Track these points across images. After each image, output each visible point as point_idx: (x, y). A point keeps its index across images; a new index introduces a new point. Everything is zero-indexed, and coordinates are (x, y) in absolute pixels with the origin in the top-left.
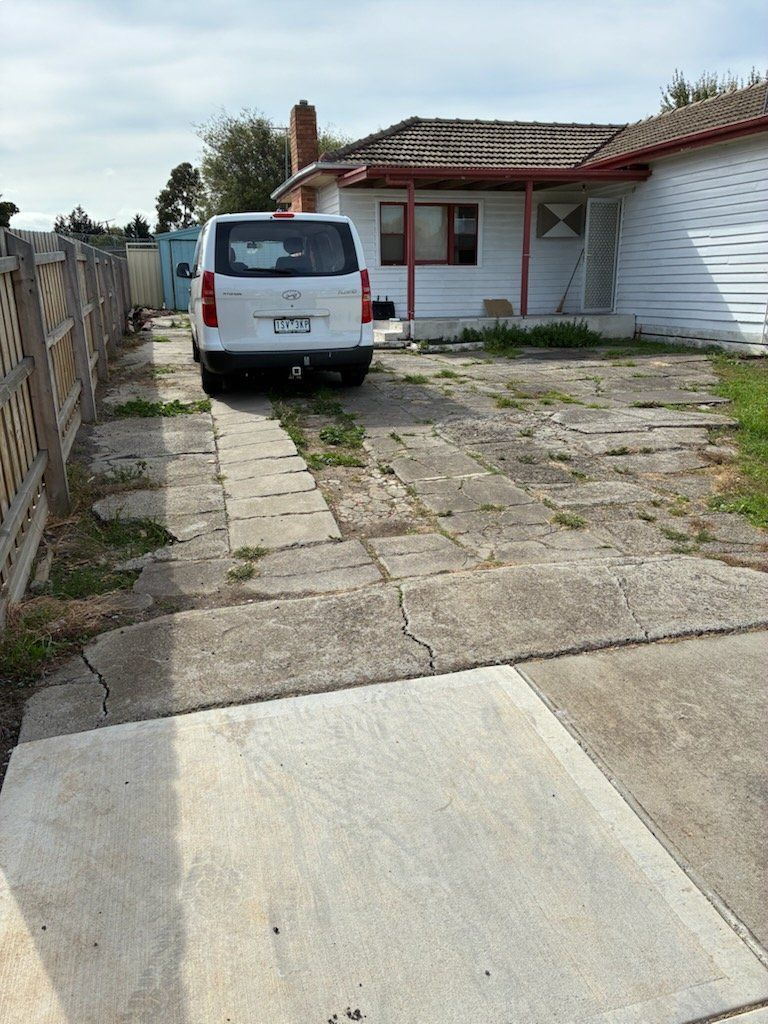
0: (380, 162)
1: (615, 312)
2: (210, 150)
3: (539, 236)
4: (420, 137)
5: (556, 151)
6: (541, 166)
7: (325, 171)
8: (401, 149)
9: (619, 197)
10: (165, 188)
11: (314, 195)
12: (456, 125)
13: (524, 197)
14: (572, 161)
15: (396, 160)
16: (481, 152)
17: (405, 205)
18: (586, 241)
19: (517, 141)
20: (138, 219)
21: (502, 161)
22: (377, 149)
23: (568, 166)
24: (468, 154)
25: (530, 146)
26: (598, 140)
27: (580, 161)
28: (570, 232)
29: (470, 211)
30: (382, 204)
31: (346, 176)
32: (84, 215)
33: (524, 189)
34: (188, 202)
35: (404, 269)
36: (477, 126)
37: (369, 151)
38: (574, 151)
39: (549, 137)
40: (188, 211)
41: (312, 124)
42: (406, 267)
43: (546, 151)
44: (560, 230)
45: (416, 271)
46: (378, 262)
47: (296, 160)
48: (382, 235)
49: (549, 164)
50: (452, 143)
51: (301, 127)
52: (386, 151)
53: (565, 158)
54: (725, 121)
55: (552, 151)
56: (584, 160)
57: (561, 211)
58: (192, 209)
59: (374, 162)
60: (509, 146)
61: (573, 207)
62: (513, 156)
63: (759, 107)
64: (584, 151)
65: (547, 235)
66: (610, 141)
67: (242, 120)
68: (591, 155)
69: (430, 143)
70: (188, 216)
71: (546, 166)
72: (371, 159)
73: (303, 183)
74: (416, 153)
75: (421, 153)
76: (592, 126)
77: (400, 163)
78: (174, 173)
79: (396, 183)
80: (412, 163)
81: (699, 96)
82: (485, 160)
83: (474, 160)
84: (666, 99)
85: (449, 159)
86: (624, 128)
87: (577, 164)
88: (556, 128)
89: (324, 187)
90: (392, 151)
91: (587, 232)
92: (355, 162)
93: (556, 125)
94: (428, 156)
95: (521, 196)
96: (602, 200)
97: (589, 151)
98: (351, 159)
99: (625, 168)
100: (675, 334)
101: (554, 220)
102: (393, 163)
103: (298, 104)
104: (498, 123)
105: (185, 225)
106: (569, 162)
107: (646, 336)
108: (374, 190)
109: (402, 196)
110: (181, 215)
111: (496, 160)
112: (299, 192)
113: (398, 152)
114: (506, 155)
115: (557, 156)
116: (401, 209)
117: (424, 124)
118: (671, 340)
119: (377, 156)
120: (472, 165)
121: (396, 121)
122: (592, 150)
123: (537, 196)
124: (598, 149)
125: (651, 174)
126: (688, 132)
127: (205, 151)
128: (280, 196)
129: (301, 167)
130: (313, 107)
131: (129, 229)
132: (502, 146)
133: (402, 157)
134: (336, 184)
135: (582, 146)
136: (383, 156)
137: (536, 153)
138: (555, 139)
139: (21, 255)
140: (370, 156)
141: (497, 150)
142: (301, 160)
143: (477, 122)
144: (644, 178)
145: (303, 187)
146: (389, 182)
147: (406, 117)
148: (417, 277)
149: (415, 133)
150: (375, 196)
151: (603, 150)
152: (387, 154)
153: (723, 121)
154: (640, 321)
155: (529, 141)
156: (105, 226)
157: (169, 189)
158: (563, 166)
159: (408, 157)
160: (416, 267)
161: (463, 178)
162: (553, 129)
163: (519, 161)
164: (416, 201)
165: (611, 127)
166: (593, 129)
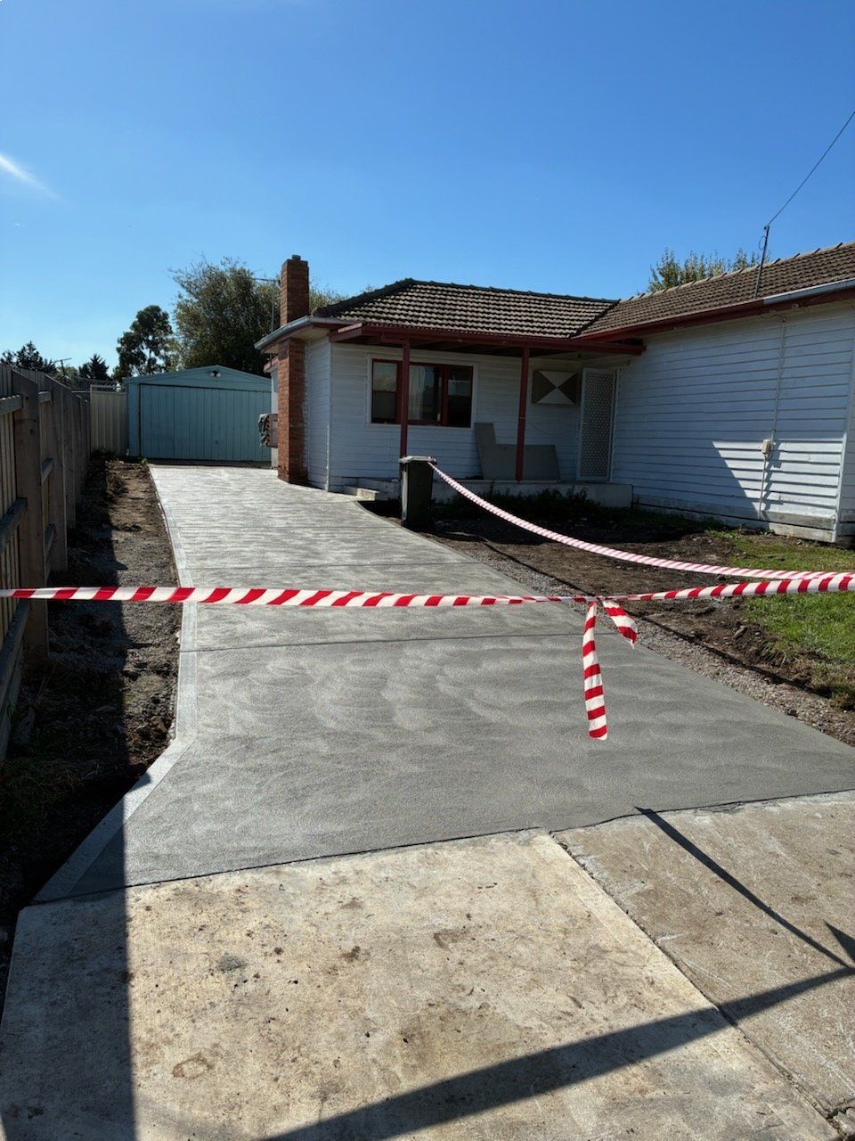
0: (374, 320)
1: (611, 481)
2: (186, 295)
3: (534, 401)
4: (414, 299)
5: (551, 321)
6: (536, 334)
7: (317, 325)
8: (395, 309)
9: (615, 368)
10: (129, 330)
11: (303, 348)
12: (451, 289)
13: (520, 364)
14: (567, 331)
15: (391, 319)
16: (477, 317)
17: (399, 363)
18: (582, 408)
19: (512, 308)
20: (95, 360)
21: (498, 326)
22: (371, 307)
23: (564, 336)
24: (464, 318)
25: (525, 314)
26: (591, 313)
27: (575, 332)
28: (566, 400)
29: (465, 373)
30: (374, 361)
31: (340, 331)
32: (35, 352)
33: (520, 355)
34: (153, 346)
35: (397, 428)
36: (472, 292)
37: (362, 308)
38: (568, 322)
39: (544, 307)
40: (153, 355)
41: (304, 279)
42: (400, 426)
43: (541, 320)
44: (555, 396)
45: (409, 431)
46: (369, 419)
47: (286, 312)
48: (374, 392)
49: (545, 333)
50: (447, 306)
51: (292, 281)
52: (380, 309)
53: (559, 328)
54: (717, 303)
55: (546, 321)
56: (579, 331)
57: (557, 379)
58: (157, 354)
59: (368, 320)
60: (504, 313)
61: (569, 376)
62: (509, 322)
63: (750, 292)
64: (578, 323)
65: (541, 401)
66: (603, 315)
67: (222, 268)
68: (585, 327)
69: (424, 304)
70: (152, 361)
71: (541, 335)
72: (365, 317)
73: (292, 335)
74: (411, 313)
75: (417, 314)
76: (586, 299)
77: (395, 322)
78: (141, 316)
79: (391, 341)
80: (407, 323)
81: (688, 278)
82: (480, 325)
83: (469, 324)
84: (656, 278)
85: (444, 321)
86: (615, 304)
87: (572, 334)
88: (550, 299)
89: (314, 341)
90: (387, 310)
91: (583, 400)
92: (348, 318)
93: (550, 296)
94: (423, 317)
95: (518, 362)
96: (595, 370)
97: (583, 323)
98: (345, 316)
99: (620, 342)
100: (672, 506)
101: (551, 387)
102: (388, 322)
103: (290, 258)
104: (493, 290)
105: (149, 369)
106: (565, 332)
107: (644, 507)
108: (366, 347)
109: (397, 354)
110: (145, 360)
111: (491, 325)
112: (286, 344)
113: (392, 311)
114: (502, 321)
115: (552, 326)
116: (394, 367)
117: (419, 286)
118: (669, 511)
119: (371, 314)
120: (468, 329)
121: (391, 282)
122: (587, 322)
123: (534, 362)
124: (592, 323)
125: (645, 349)
126: (681, 312)
127: (180, 297)
128: (265, 346)
129: (290, 319)
130: (306, 263)
131: (84, 370)
132: (498, 312)
133: (397, 317)
134: (328, 338)
135: (577, 318)
136: (377, 314)
137: (532, 321)
138: (550, 309)
139: (25, 394)
140: (364, 313)
141: (493, 316)
142: (291, 312)
143: (472, 287)
144: (639, 353)
145: (293, 339)
146: (383, 339)
147: (401, 277)
148: (409, 437)
149: (410, 294)
150: (367, 353)
151: (597, 323)
152: (381, 313)
153: (715, 303)
154: (637, 491)
155: (524, 309)
156: (58, 365)
157: (133, 332)
158: (558, 336)
159: (403, 317)
160: (409, 426)
161: (460, 341)
162: (547, 298)
163: (515, 328)
164: (412, 360)
165: (604, 301)
166: (586, 302)
